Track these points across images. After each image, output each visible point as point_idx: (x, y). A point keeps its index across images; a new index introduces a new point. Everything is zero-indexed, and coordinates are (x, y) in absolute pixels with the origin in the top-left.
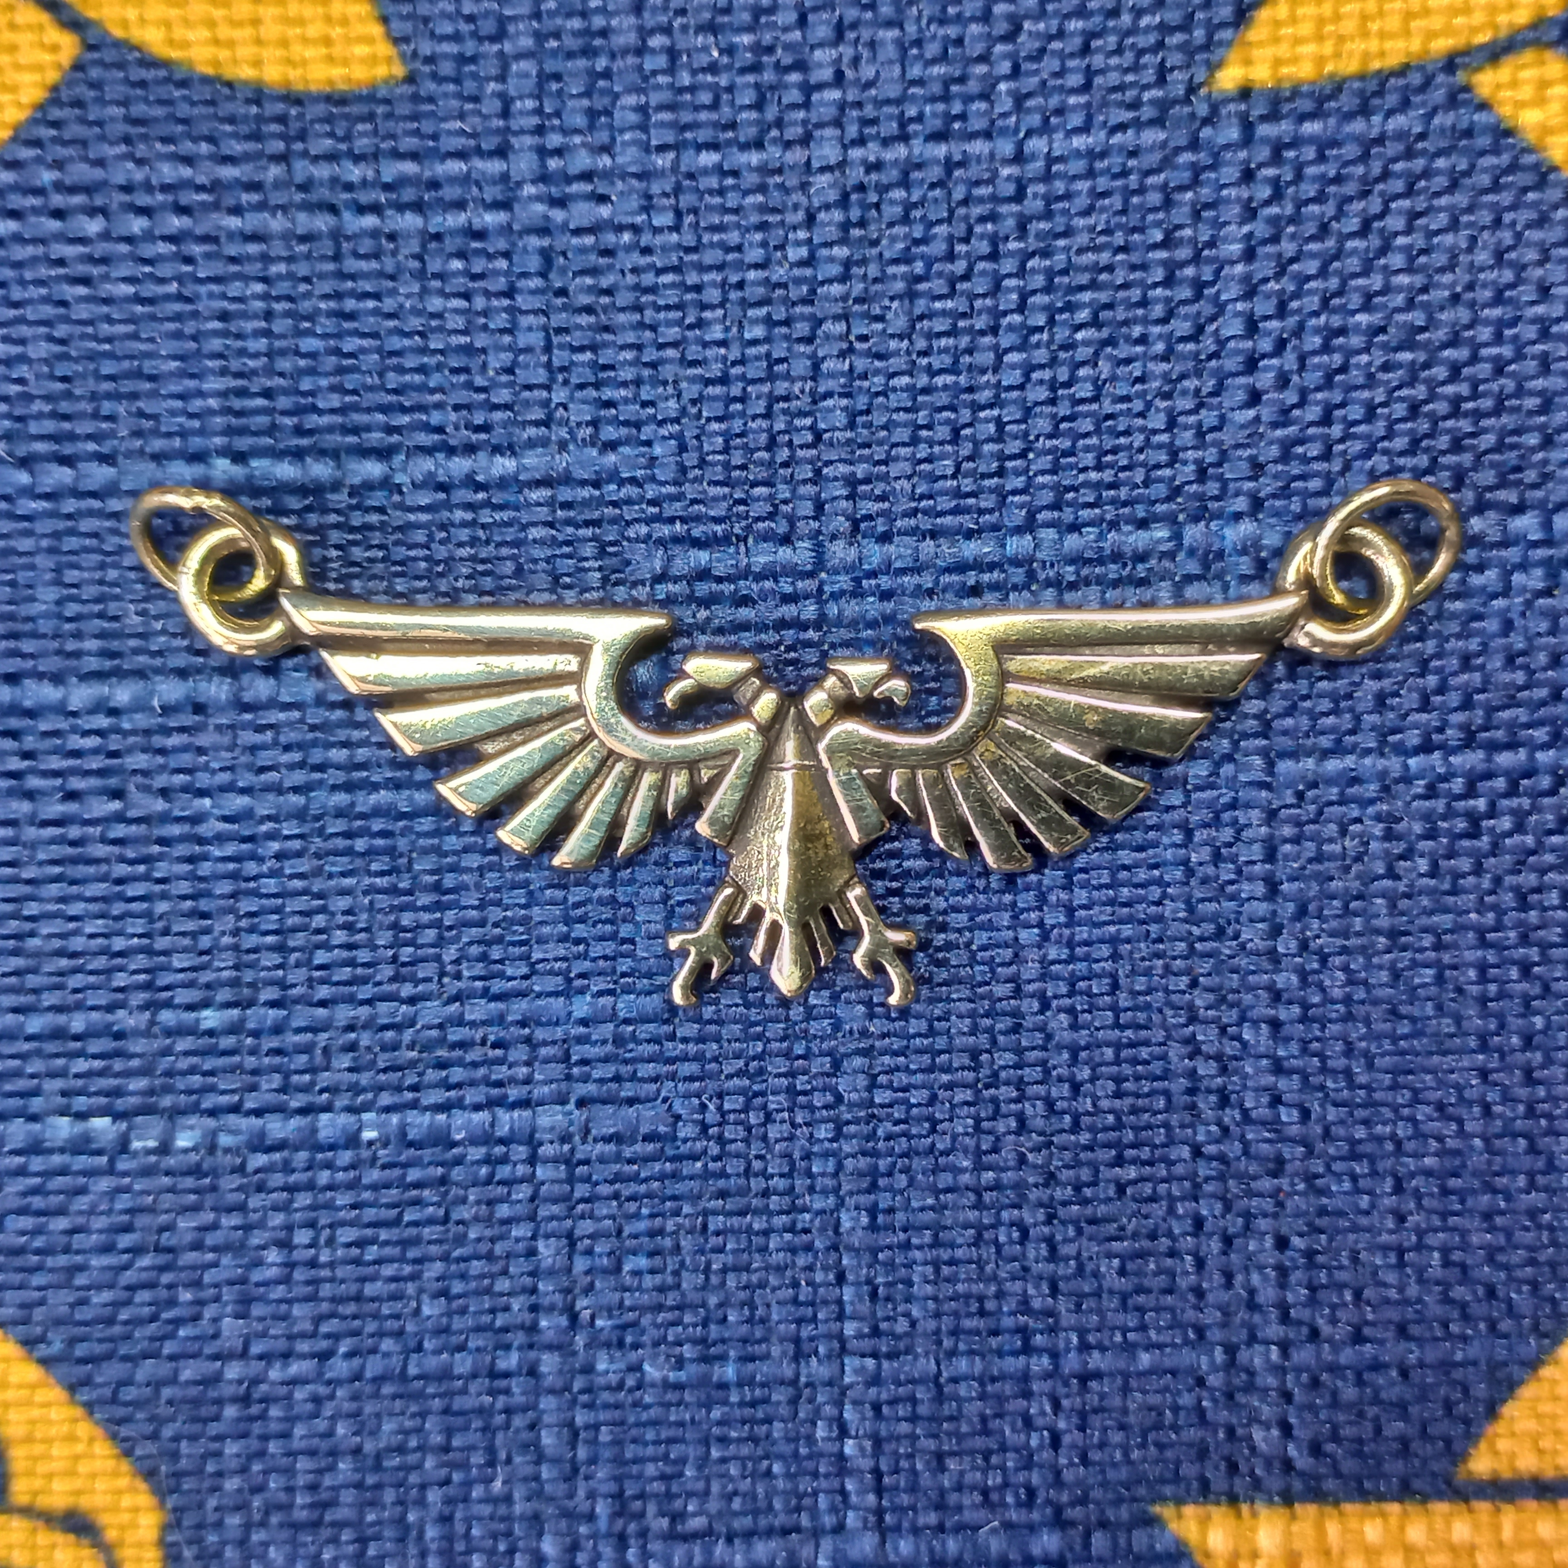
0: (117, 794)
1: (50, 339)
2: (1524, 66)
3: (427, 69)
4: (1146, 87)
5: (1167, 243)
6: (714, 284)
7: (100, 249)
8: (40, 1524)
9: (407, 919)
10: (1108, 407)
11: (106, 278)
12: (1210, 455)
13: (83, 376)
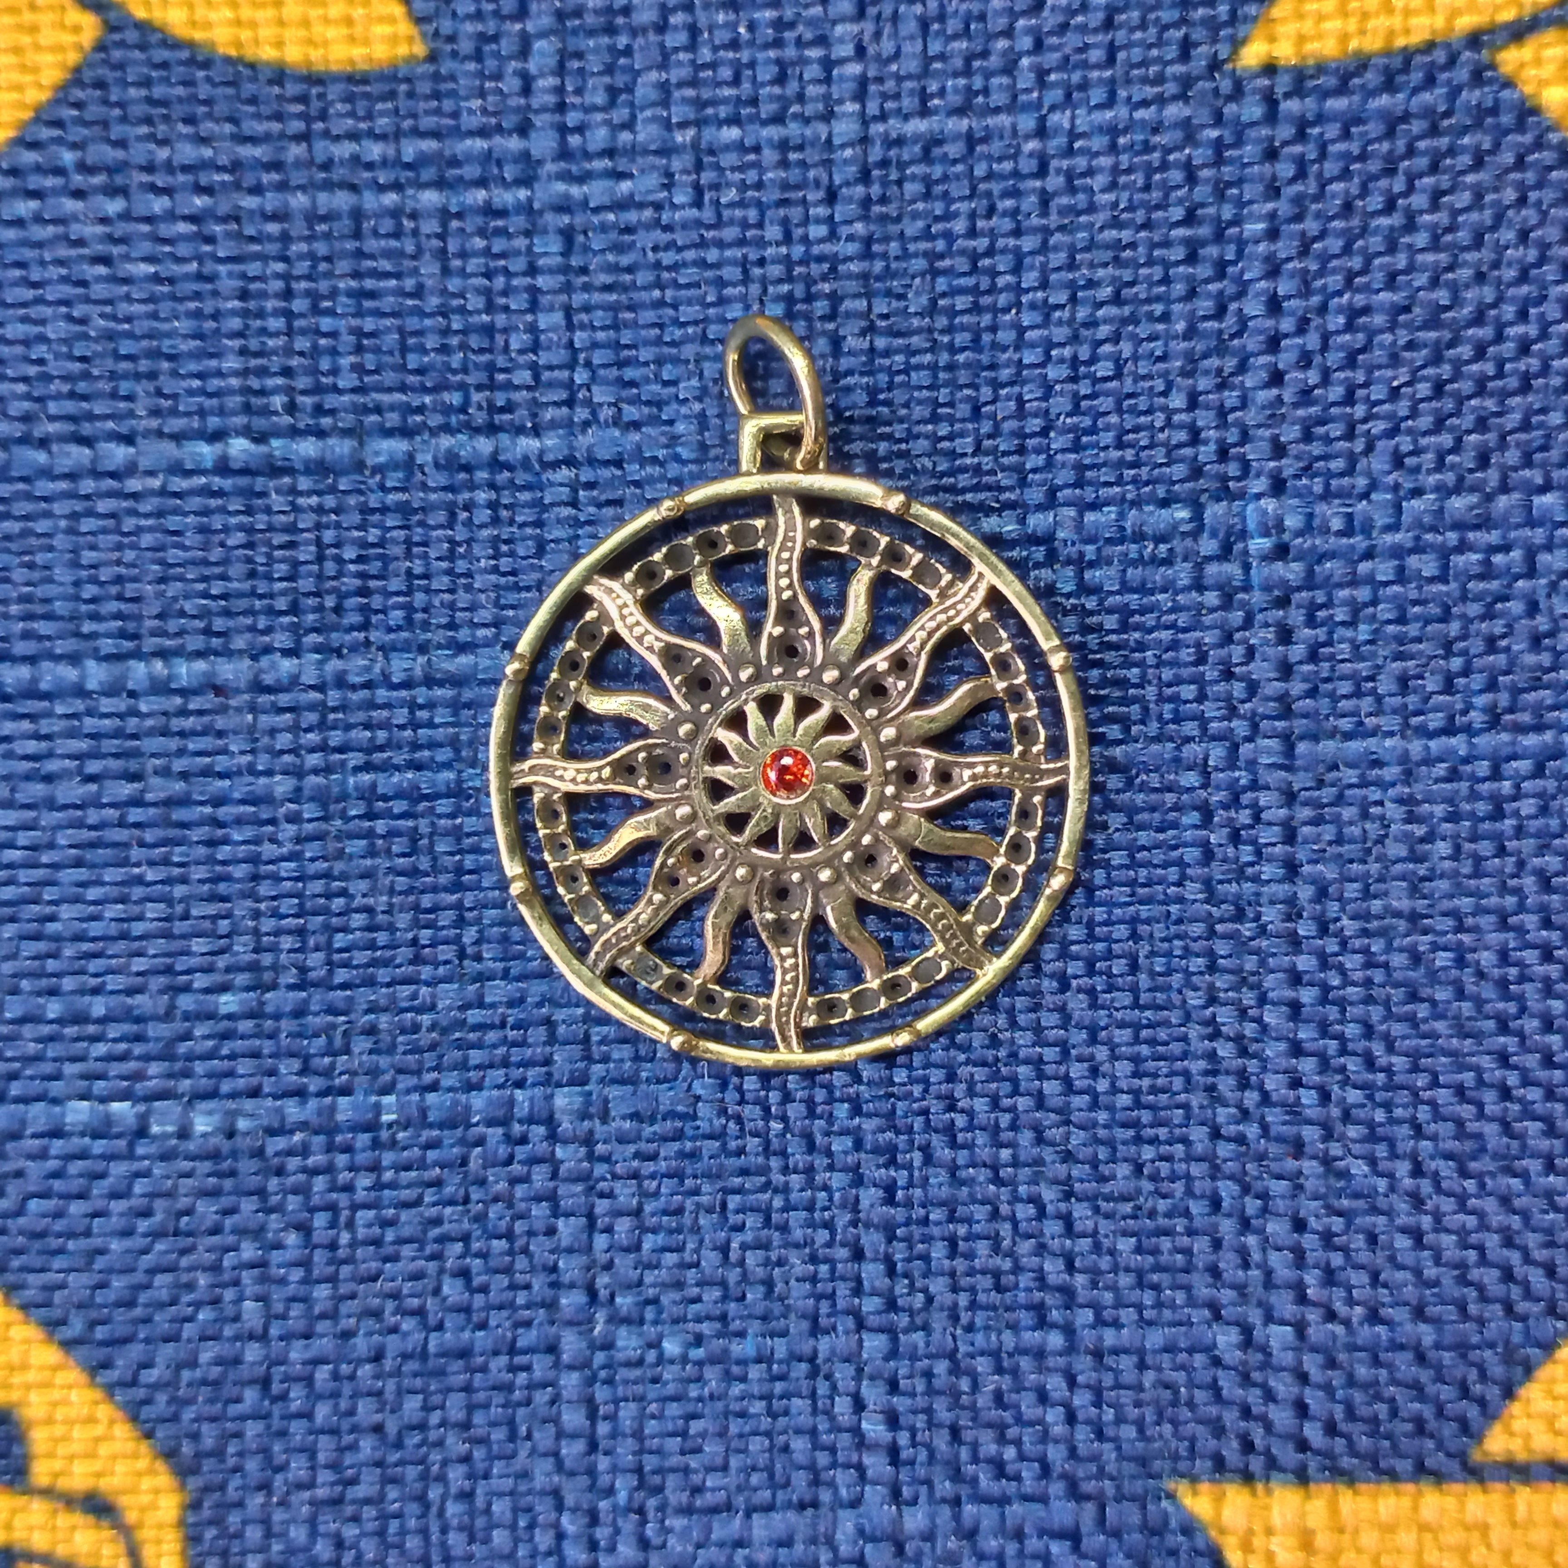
0: (135, 777)
1: (70, 318)
2: (1548, 45)
3: (448, 48)
4: (1171, 62)
5: (1190, 219)
6: (734, 262)
7: (120, 229)
8: (60, 1505)
9: (426, 901)
10: (1128, 385)
11: (127, 258)
12: (1232, 436)
13: (102, 356)
